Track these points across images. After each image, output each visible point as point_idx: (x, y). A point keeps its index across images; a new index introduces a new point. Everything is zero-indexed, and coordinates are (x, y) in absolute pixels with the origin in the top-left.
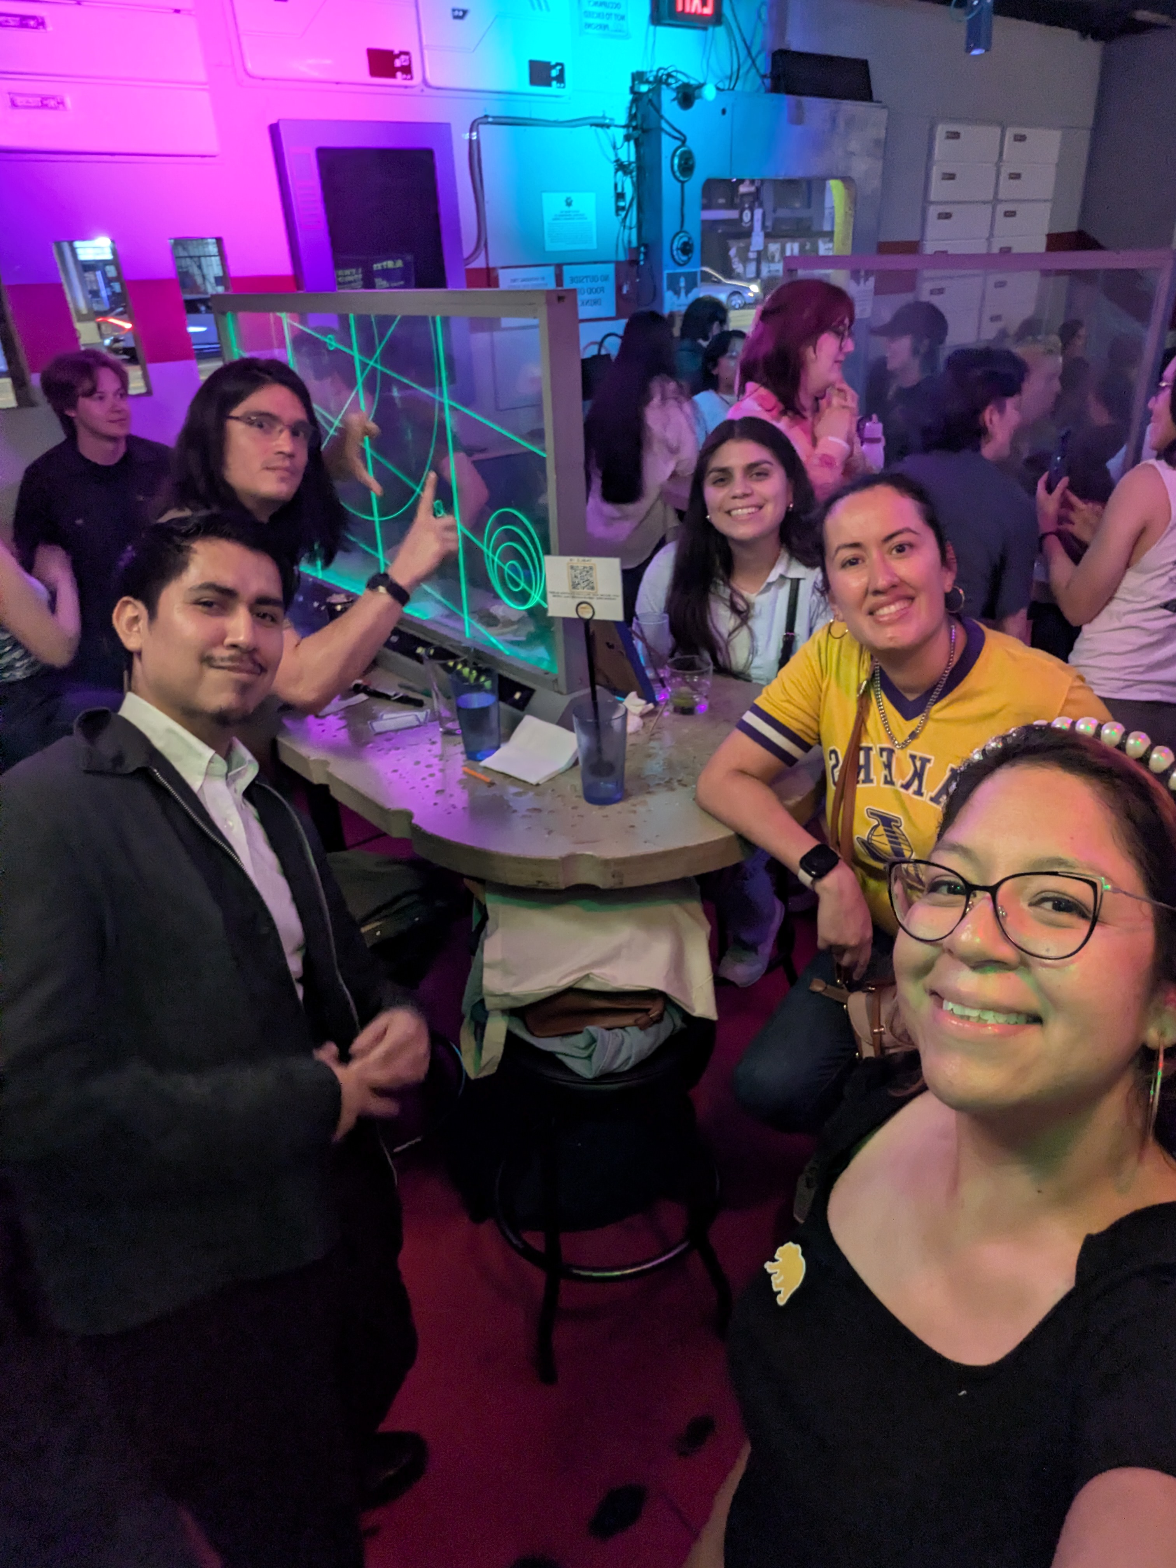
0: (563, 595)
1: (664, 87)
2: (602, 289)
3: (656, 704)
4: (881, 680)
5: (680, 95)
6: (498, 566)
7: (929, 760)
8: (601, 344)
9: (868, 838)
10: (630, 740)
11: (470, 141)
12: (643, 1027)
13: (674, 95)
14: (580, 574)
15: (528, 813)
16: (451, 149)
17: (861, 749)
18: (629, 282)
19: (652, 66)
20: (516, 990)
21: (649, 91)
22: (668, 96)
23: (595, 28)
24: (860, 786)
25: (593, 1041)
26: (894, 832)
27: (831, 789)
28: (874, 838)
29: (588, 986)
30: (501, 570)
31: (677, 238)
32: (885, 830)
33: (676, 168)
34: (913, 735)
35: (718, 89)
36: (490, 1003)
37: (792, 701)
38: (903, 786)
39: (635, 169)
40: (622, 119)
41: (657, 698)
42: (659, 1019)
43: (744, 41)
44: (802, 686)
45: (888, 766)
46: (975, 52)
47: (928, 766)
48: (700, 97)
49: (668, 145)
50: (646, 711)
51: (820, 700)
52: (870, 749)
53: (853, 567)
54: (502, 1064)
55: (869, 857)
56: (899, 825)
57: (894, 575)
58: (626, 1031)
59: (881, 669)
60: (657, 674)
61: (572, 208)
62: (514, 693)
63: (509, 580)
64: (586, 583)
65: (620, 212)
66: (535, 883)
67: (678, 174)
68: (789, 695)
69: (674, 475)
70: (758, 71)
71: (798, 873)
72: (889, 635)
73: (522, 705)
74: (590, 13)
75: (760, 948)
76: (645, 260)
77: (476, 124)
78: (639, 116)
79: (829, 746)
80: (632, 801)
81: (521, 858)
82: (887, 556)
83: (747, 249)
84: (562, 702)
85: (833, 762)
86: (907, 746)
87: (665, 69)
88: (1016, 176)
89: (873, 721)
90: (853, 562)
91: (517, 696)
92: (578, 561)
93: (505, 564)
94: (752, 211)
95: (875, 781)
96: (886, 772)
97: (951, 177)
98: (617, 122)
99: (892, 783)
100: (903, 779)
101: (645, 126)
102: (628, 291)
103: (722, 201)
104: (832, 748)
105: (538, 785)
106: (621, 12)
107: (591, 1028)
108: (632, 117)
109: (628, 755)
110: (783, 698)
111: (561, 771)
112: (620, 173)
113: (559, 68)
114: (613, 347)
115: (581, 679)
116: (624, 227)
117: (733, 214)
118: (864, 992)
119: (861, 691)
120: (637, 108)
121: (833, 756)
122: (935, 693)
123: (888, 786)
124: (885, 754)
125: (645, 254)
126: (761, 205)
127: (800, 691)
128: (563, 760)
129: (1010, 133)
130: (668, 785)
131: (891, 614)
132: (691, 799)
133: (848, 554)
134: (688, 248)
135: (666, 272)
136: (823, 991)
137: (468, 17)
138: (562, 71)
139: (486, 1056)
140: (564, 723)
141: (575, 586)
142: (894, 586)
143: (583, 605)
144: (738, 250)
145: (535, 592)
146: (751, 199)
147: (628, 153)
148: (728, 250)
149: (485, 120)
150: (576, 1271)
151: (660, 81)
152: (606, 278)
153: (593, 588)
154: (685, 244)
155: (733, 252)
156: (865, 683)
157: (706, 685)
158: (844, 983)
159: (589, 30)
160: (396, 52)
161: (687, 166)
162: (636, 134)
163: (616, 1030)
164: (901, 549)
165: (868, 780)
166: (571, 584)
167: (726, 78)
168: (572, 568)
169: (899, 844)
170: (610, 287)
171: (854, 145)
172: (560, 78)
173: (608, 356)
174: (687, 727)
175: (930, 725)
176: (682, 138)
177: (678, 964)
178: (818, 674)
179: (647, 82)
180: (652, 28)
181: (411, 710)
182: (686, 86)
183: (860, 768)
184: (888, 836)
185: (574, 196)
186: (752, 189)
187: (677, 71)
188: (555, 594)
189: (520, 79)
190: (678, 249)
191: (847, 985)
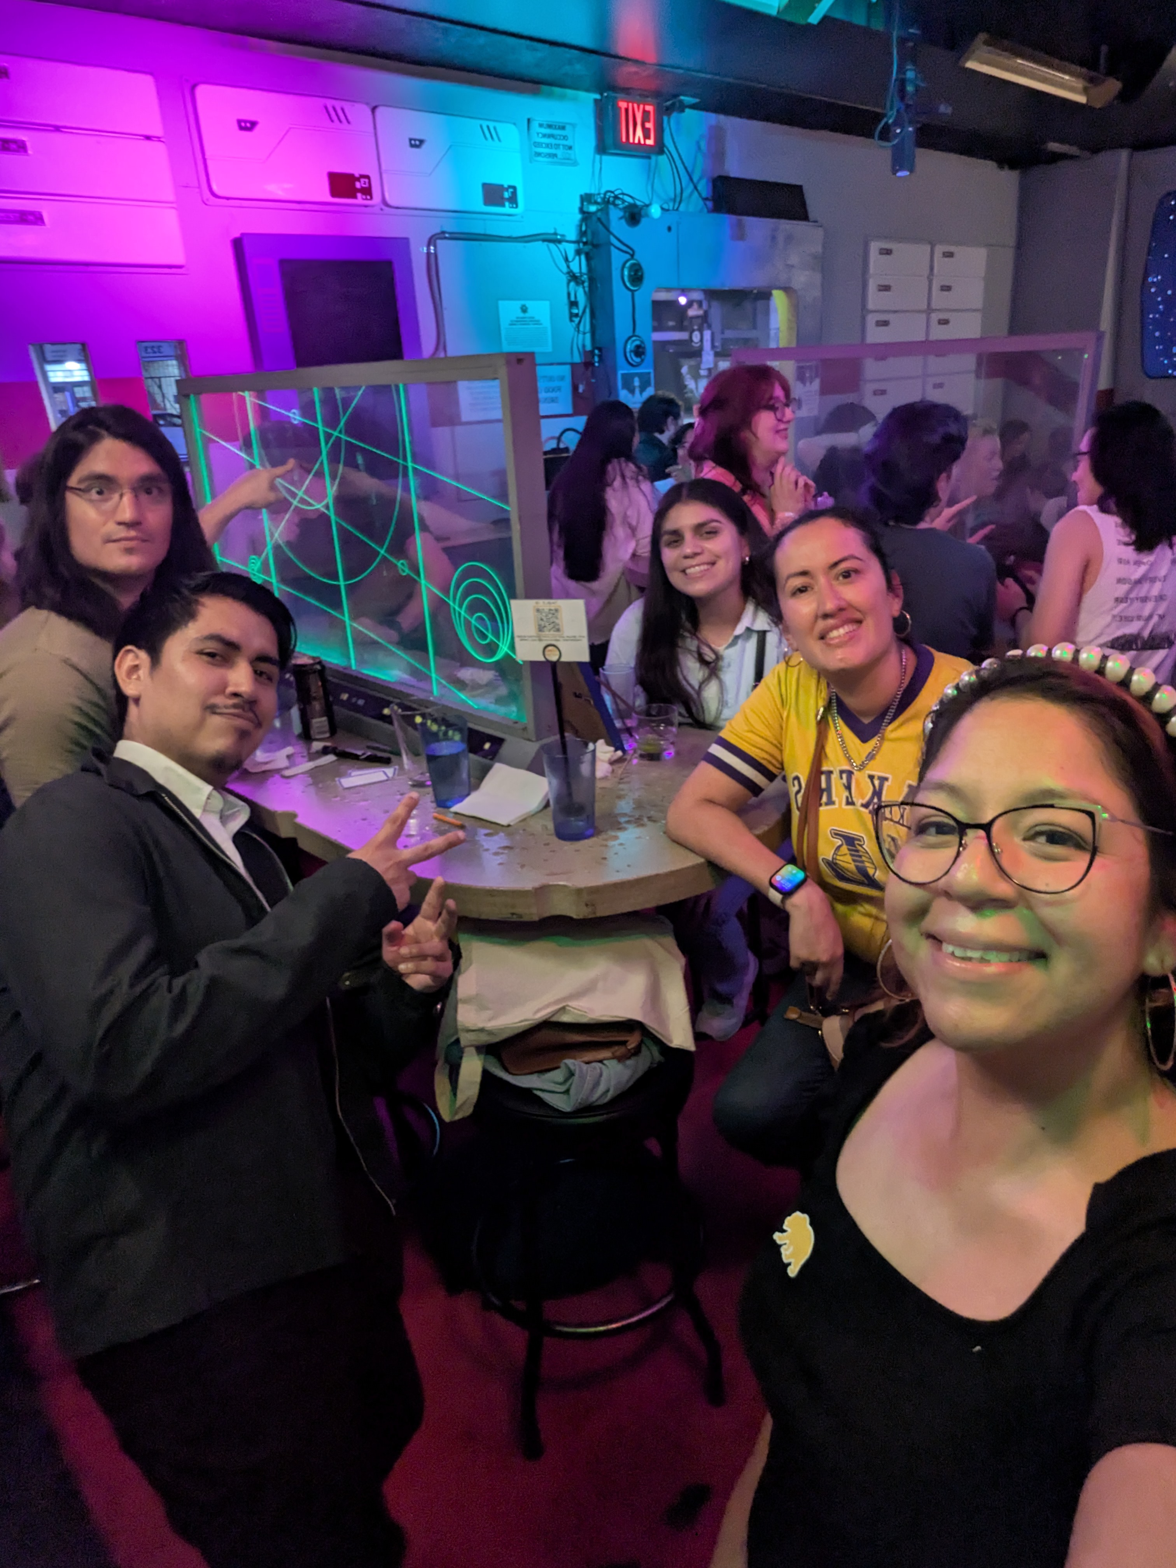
0: (530, 639)
1: (611, 207)
2: (559, 389)
3: (624, 751)
4: (837, 706)
5: (627, 214)
6: (465, 619)
7: (886, 779)
8: (559, 439)
9: (833, 858)
10: (599, 785)
11: (428, 253)
12: (621, 1059)
13: (621, 214)
14: (546, 616)
15: (501, 851)
16: (410, 261)
17: (822, 773)
18: (584, 383)
19: (599, 190)
20: (490, 1025)
21: (598, 210)
22: (615, 216)
23: (545, 156)
24: (822, 809)
25: (571, 1074)
26: (857, 851)
27: (796, 815)
28: (838, 858)
29: (565, 1018)
30: (468, 624)
31: (630, 342)
32: (849, 850)
33: (626, 279)
34: (871, 757)
35: (662, 209)
36: (465, 1039)
37: (754, 730)
38: (863, 806)
39: (587, 280)
40: (572, 235)
41: (626, 747)
42: (637, 1052)
43: (686, 168)
44: (764, 716)
45: (848, 787)
46: (899, 174)
47: (886, 784)
48: (647, 215)
49: (617, 258)
50: (615, 758)
51: (782, 728)
52: (831, 772)
53: (803, 595)
54: (478, 1105)
55: (836, 879)
56: (862, 843)
57: (840, 599)
58: (604, 1064)
59: (837, 696)
60: (624, 723)
61: (527, 315)
62: (484, 743)
63: (478, 634)
64: (552, 626)
65: (574, 319)
66: (510, 916)
67: (628, 284)
68: (752, 725)
69: (634, 555)
70: (700, 194)
71: (768, 893)
72: (839, 657)
73: (493, 755)
74: (539, 143)
75: (735, 1001)
76: (599, 362)
77: (434, 238)
78: (589, 233)
79: (792, 773)
80: (603, 836)
81: (494, 891)
82: (834, 583)
83: (698, 367)
84: (531, 748)
85: (796, 788)
86: (864, 767)
87: (612, 192)
88: (946, 288)
89: (832, 746)
90: (802, 590)
91: (487, 746)
92: (544, 604)
93: (472, 617)
94: (701, 331)
95: (837, 803)
96: (847, 793)
97: (886, 288)
98: (568, 238)
99: (853, 803)
100: (863, 799)
101: (595, 242)
102: (584, 391)
103: (671, 323)
104: (794, 774)
105: (509, 826)
106: (568, 143)
107: (569, 1062)
108: (582, 234)
109: (597, 798)
110: (746, 728)
111: (532, 813)
112: (572, 284)
113: (511, 190)
114: (571, 441)
115: (549, 727)
116: (578, 331)
117: (682, 336)
118: (838, 1015)
119: (819, 717)
120: (586, 225)
121: (796, 782)
122: (889, 714)
123: (850, 807)
124: (844, 776)
125: (600, 356)
126: (709, 327)
127: (763, 723)
128: (534, 802)
129: (939, 249)
130: (638, 822)
131: (839, 636)
132: (662, 833)
133: (798, 582)
134: (641, 350)
135: (620, 372)
136: (799, 1018)
137: (424, 146)
138: (514, 193)
139: (461, 1097)
140: (535, 767)
141: (541, 629)
142: (841, 609)
143: (550, 648)
144: (690, 367)
145: (503, 643)
146: (699, 321)
147: (579, 265)
148: (680, 367)
149: (442, 236)
150: (559, 1328)
151: (609, 201)
152: (562, 378)
153: (558, 630)
154: (638, 347)
155: (684, 370)
156: (822, 710)
157: (671, 732)
158: (818, 1008)
159: (540, 159)
160: (357, 175)
161: (637, 276)
162: (587, 248)
163: (594, 1064)
164: (847, 575)
165: (830, 802)
166: (537, 627)
167: (671, 200)
168: (538, 610)
169: (863, 862)
170: (567, 385)
171: (794, 259)
172: (513, 200)
173: (566, 450)
174: (654, 771)
175: (886, 745)
176: (631, 252)
177: (654, 995)
178: (779, 706)
179: (596, 203)
180: (598, 157)
181: (381, 767)
182: (633, 206)
183: (822, 791)
184: (852, 855)
185: (528, 304)
186: (701, 312)
187: (623, 194)
188: (523, 638)
189: (476, 202)
190: (631, 351)
191: (821, 1011)
